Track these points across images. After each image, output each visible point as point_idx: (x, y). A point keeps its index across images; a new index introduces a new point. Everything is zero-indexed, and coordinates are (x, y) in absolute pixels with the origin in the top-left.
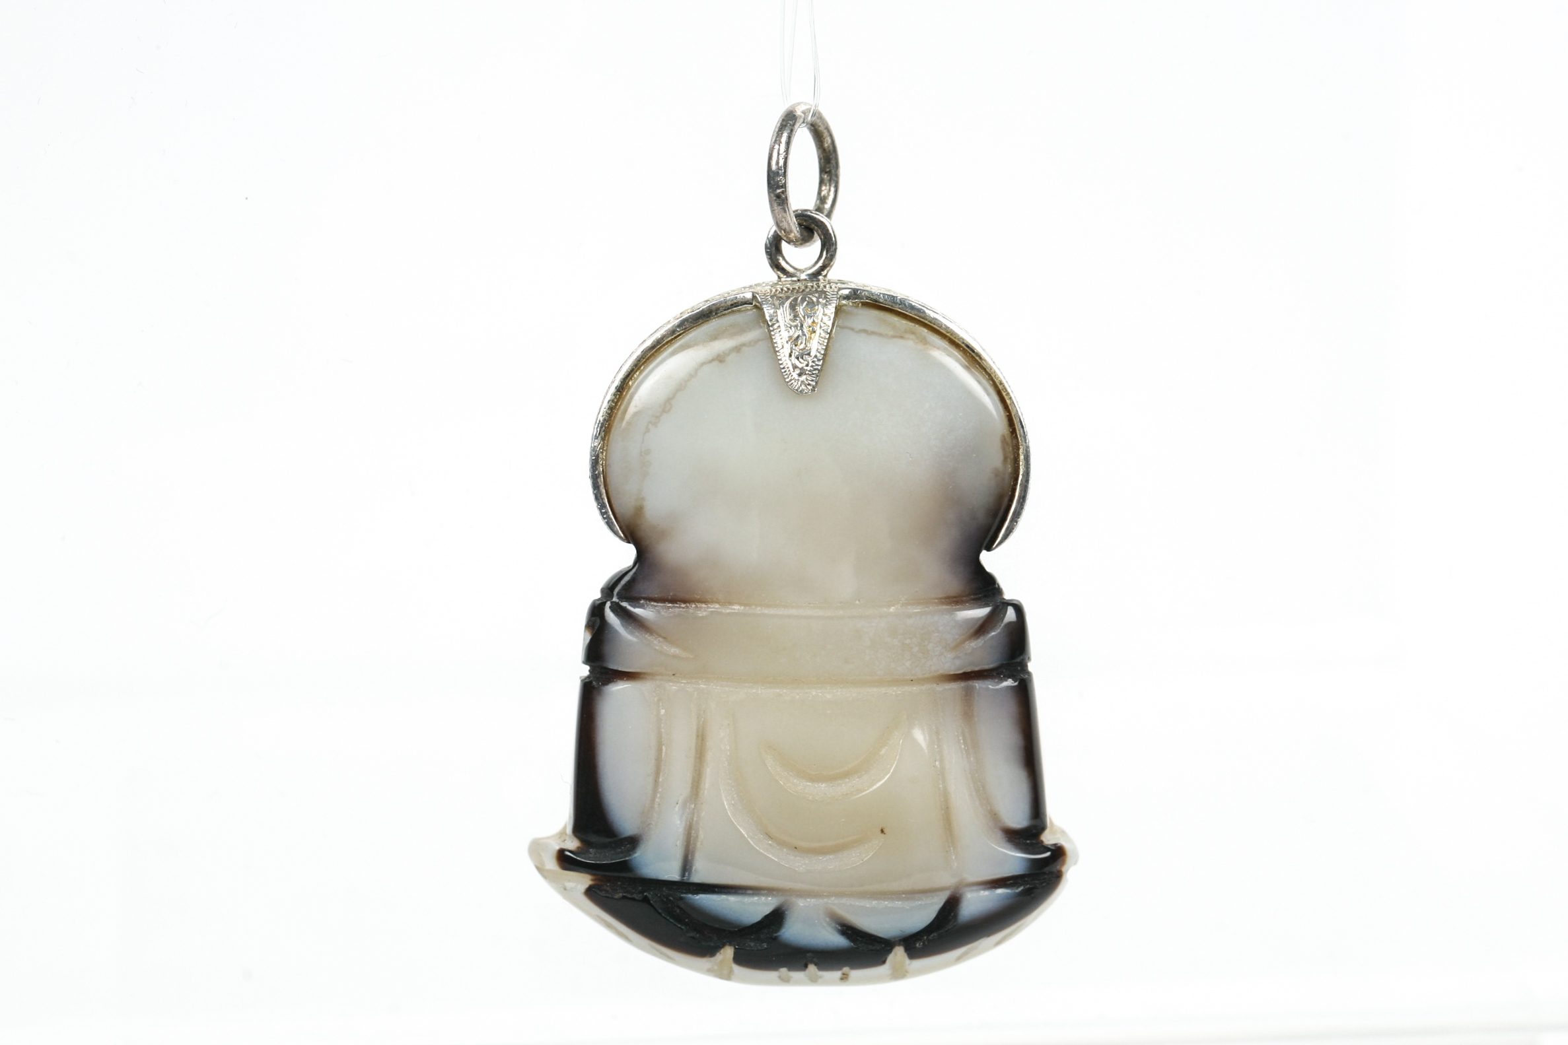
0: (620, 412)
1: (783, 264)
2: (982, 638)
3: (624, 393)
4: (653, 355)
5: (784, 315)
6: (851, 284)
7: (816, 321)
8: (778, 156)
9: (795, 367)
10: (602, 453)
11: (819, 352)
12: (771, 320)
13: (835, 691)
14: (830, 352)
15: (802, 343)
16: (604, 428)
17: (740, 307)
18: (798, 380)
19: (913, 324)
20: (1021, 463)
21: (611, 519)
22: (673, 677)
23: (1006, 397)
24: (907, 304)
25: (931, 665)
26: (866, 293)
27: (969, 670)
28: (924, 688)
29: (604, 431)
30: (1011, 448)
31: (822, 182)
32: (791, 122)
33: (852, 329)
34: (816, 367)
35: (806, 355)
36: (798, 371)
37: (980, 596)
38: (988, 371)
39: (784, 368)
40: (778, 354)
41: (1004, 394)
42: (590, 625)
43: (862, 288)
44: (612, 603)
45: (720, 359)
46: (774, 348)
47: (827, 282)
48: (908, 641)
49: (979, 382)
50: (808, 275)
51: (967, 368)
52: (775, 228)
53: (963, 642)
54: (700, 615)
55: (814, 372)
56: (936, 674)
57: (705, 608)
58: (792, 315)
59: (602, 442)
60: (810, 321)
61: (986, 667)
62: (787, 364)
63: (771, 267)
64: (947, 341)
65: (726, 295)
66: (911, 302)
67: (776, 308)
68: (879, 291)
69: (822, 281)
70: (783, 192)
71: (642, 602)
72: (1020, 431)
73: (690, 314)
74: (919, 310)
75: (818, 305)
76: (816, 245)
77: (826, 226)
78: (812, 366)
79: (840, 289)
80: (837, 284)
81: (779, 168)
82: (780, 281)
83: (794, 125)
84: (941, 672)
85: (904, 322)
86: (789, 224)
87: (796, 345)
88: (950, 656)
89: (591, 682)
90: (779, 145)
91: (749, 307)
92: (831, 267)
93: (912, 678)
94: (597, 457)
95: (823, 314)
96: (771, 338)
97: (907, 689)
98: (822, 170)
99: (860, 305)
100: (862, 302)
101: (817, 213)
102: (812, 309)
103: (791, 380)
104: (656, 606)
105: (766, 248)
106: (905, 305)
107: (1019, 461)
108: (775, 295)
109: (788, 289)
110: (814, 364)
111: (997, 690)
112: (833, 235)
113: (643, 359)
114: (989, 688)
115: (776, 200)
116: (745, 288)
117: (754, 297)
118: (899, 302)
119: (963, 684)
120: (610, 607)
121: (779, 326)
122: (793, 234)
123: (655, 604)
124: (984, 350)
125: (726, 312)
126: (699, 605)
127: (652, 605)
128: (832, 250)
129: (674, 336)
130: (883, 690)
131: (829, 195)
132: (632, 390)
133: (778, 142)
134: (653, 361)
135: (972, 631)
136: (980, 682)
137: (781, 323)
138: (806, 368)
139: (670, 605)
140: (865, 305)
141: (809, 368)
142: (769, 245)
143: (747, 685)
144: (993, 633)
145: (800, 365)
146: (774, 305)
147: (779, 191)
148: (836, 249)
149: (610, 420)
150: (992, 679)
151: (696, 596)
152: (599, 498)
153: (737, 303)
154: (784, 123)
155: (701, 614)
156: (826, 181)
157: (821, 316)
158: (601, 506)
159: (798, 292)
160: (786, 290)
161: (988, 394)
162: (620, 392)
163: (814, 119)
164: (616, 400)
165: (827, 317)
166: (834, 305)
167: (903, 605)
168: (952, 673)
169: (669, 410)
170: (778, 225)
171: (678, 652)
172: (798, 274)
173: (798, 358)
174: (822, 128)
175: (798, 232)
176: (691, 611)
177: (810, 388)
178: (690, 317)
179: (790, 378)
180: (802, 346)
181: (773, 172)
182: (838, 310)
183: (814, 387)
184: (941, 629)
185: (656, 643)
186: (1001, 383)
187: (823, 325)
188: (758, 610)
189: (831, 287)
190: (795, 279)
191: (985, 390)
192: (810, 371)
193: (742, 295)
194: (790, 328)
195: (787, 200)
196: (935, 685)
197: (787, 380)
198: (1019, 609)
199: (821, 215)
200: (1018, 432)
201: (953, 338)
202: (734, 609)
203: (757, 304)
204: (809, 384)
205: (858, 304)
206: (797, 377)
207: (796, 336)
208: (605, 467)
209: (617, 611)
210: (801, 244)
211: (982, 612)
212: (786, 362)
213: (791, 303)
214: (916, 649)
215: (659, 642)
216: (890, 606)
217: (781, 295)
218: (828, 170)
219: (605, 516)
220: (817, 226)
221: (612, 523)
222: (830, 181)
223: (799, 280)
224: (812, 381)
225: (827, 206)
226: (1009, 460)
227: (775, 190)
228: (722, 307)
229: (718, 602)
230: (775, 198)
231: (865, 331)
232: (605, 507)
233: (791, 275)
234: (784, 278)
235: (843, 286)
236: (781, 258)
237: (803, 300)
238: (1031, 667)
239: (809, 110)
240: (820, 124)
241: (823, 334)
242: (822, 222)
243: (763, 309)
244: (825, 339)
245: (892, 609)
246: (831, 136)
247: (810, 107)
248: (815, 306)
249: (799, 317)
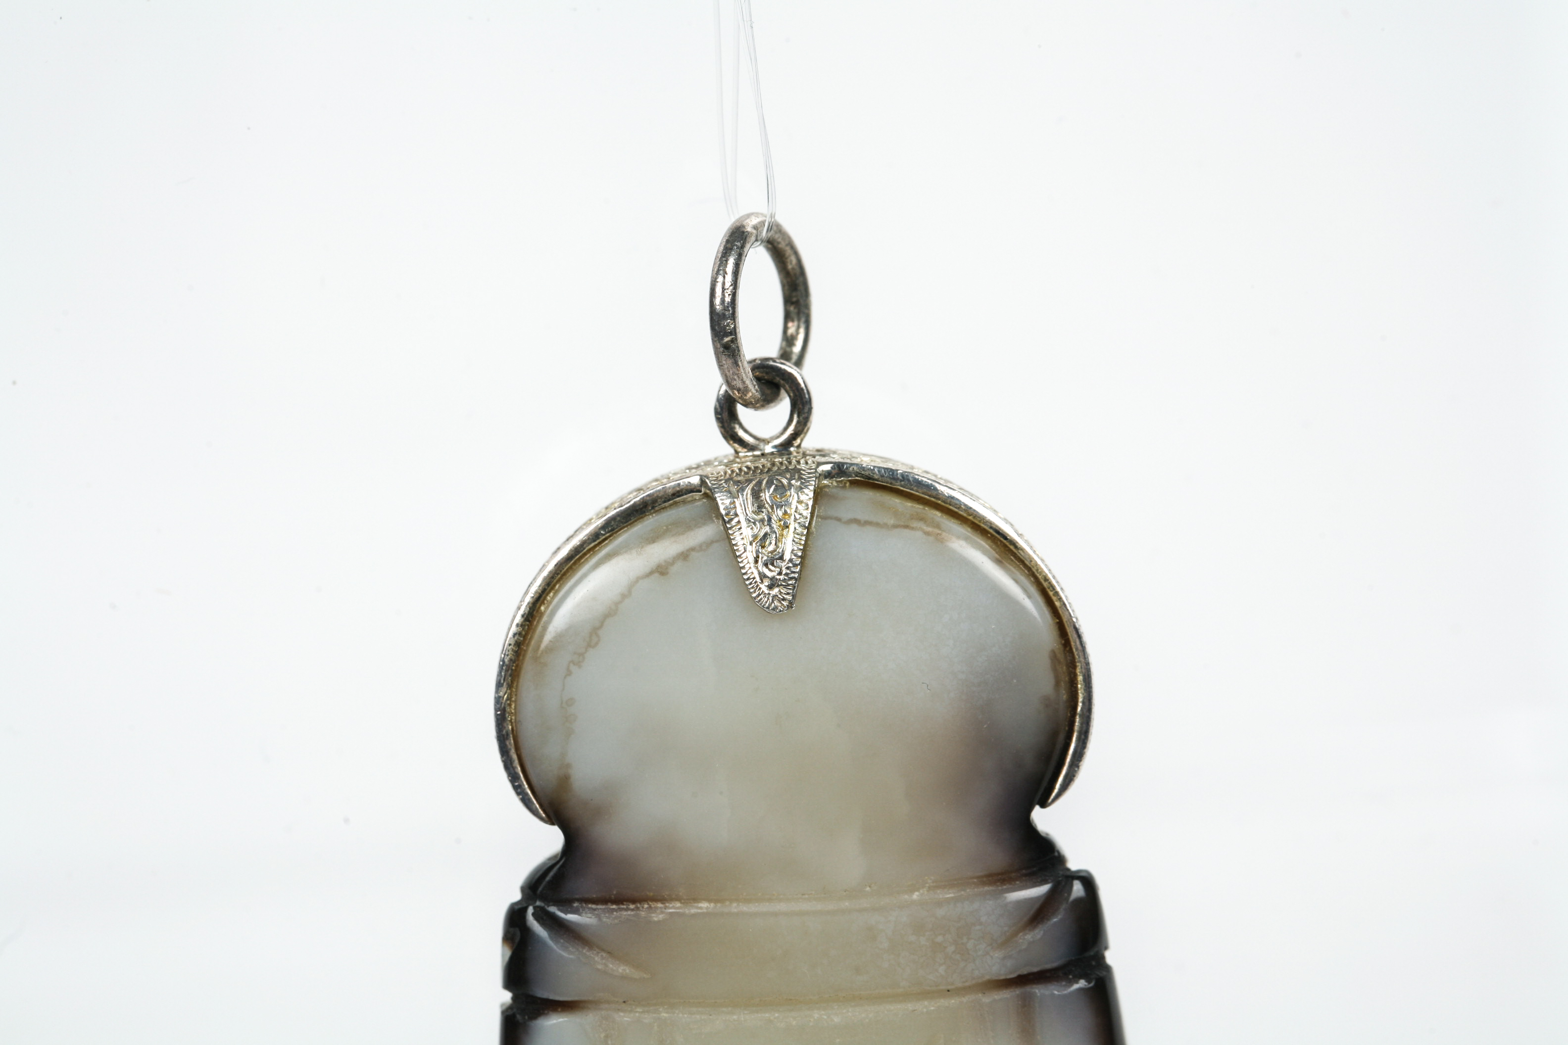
0: (531, 648)
1: (741, 433)
2: (1040, 926)
3: (535, 623)
4: (571, 568)
5: (743, 505)
6: (835, 456)
7: (789, 512)
8: (723, 292)
9: (763, 576)
10: (510, 705)
11: (795, 555)
12: (727, 514)
13: (844, 1011)
14: (811, 553)
15: (771, 543)
16: (510, 672)
17: (685, 496)
18: (769, 594)
19: (921, 507)
20: (1079, 686)
21: (527, 794)
22: (624, 1005)
23: (1054, 598)
24: (911, 479)
25: (973, 970)
26: (855, 468)
27: (1025, 971)
28: (965, 999)
29: (511, 675)
30: (1065, 667)
31: (788, 317)
32: (738, 244)
33: (839, 519)
34: (793, 575)
35: (777, 559)
36: (767, 582)
37: (1035, 869)
38: (1027, 563)
39: (748, 579)
40: (740, 560)
41: (1051, 593)
42: (508, 938)
43: (848, 461)
44: (535, 908)
45: (661, 570)
46: (734, 551)
47: (801, 454)
48: (940, 939)
49: (1016, 581)
50: (775, 447)
51: (999, 562)
52: (724, 388)
53: (1015, 934)
54: (656, 919)
55: (790, 582)
56: (980, 981)
57: (661, 908)
58: (756, 505)
59: (508, 691)
60: (780, 513)
61: (1049, 966)
62: (752, 573)
63: (725, 438)
64: (969, 526)
65: (665, 481)
66: (917, 477)
67: (733, 496)
68: (873, 464)
69: (795, 454)
70: (732, 341)
71: (576, 905)
72: (1075, 643)
73: (618, 510)
74: (928, 486)
75: (790, 489)
76: (784, 405)
77: (796, 378)
78: (786, 574)
79: (819, 464)
80: (814, 457)
81: (725, 309)
82: (738, 457)
83: (743, 247)
84: (987, 977)
85: (909, 504)
86: (744, 383)
87: (763, 547)
88: (998, 954)
89: (514, 1016)
90: (724, 277)
91: (697, 495)
92: (806, 433)
93: (949, 987)
94: (504, 711)
95: (798, 502)
96: (728, 538)
97: (943, 1002)
98: (789, 301)
99: (848, 484)
100: (850, 481)
101: (782, 361)
102: (783, 495)
103: (759, 595)
104: (595, 910)
105: (717, 413)
106: (909, 480)
107: (1077, 684)
108: (731, 479)
109: (748, 467)
110: (788, 571)
111: (1065, 995)
112: (805, 391)
113: (558, 574)
114: (1054, 994)
115: (723, 352)
116: (690, 468)
117: (703, 482)
118: (901, 478)
119: (1018, 991)
120: (533, 914)
121: (739, 522)
122: (750, 394)
123: (594, 906)
124: (1020, 535)
125: (667, 504)
126: (653, 905)
127: (589, 909)
128: (806, 410)
129: (598, 541)
130: (910, 1006)
131: (797, 333)
132: (545, 618)
133: (721, 272)
134: (571, 577)
135: (1026, 919)
136: (1040, 986)
137: (742, 518)
138: (778, 577)
139: (614, 907)
140: (854, 483)
141: (782, 577)
142: (719, 410)
143: (724, 1009)
144: (1055, 920)
145: (770, 574)
146: (730, 493)
147: (726, 339)
148: (810, 409)
149: (518, 660)
150: (1057, 981)
151: (648, 893)
152: (509, 766)
153: (681, 491)
154: (729, 246)
155: (657, 917)
156: (794, 315)
157: (794, 504)
158: (513, 778)
159: (762, 472)
160: (745, 469)
161: (1029, 597)
162: (529, 621)
163: (769, 235)
164: (524, 633)
165: (803, 505)
166: (812, 488)
167: (930, 888)
168: (1002, 977)
169: (597, 644)
170: (728, 383)
171: (628, 971)
172: (762, 446)
173: (766, 565)
174: (782, 245)
175: (757, 391)
176: (643, 914)
177: (785, 603)
178: (619, 515)
179: (757, 593)
180: (771, 548)
181: (718, 314)
182: (818, 494)
183: (791, 603)
184: (983, 919)
185: (598, 960)
186: (1046, 579)
187: (798, 516)
188: (734, 908)
189: (807, 463)
190: (757, 453)
191: (1025, 590)
192: (784, 580)
193: (686, 481)
194: (754, 523)
195: (739, 351)
196: (980, 995)
197: (754, 595)
198: (1088, 882)
199: (788, 363)
200: (1073, 644)
201: (977, 522)
202: (701, 908)
203: (708, 491)
204: (784, 599)
205: (845, 483)
206: (767, 592)
207: (762, 534)
208: (516, 724)
209: (542, 919)
210: (763, 406)
211: (1040, 891)
212: (751, 570)
213: (753, 489)
214: (951, 949)
215: (603, 958)
216: (912, 891)
217: (739, 478)
218: (794, 299)
219: (519, 790)
220: (783, 380)
221: (530, 799)
222: (799, 314)
223: (763, 455)
224: (788, 594)
225: (797, 348)
226: (1063, 684)
227: (722, 339)
228: (661, 498)
229: (678, 899)
230: (722, 349)
231: (856, 521)
232: (518, 778)
233: (752, 448)
234: (743, 453)
235: (823, 460)
236: (737, 426)
237: (770, 483)
238: (1111, 957)
239: (763, 223)
240: (780, 240)
241: (799, 530)
242: (790, 375)
243: (715, 499)
244: (802, 535)
245: (915, 896)
246: (796, 253)
247: (764, 218)
248: (786, 490)
249: (765, 508)
